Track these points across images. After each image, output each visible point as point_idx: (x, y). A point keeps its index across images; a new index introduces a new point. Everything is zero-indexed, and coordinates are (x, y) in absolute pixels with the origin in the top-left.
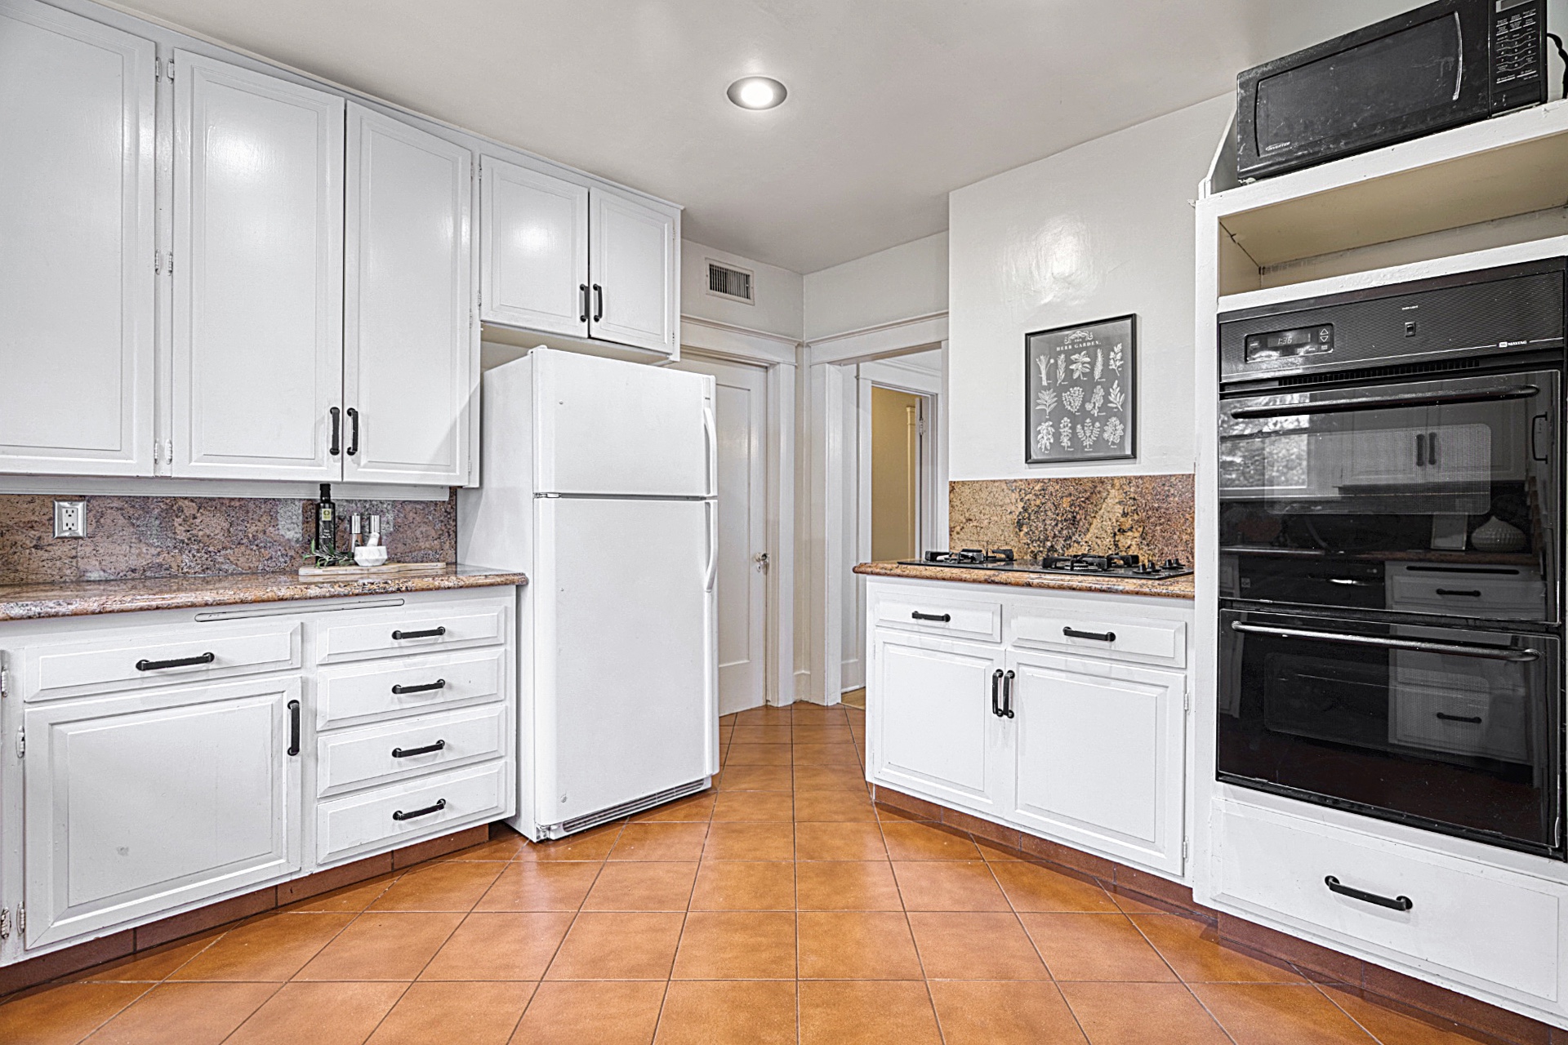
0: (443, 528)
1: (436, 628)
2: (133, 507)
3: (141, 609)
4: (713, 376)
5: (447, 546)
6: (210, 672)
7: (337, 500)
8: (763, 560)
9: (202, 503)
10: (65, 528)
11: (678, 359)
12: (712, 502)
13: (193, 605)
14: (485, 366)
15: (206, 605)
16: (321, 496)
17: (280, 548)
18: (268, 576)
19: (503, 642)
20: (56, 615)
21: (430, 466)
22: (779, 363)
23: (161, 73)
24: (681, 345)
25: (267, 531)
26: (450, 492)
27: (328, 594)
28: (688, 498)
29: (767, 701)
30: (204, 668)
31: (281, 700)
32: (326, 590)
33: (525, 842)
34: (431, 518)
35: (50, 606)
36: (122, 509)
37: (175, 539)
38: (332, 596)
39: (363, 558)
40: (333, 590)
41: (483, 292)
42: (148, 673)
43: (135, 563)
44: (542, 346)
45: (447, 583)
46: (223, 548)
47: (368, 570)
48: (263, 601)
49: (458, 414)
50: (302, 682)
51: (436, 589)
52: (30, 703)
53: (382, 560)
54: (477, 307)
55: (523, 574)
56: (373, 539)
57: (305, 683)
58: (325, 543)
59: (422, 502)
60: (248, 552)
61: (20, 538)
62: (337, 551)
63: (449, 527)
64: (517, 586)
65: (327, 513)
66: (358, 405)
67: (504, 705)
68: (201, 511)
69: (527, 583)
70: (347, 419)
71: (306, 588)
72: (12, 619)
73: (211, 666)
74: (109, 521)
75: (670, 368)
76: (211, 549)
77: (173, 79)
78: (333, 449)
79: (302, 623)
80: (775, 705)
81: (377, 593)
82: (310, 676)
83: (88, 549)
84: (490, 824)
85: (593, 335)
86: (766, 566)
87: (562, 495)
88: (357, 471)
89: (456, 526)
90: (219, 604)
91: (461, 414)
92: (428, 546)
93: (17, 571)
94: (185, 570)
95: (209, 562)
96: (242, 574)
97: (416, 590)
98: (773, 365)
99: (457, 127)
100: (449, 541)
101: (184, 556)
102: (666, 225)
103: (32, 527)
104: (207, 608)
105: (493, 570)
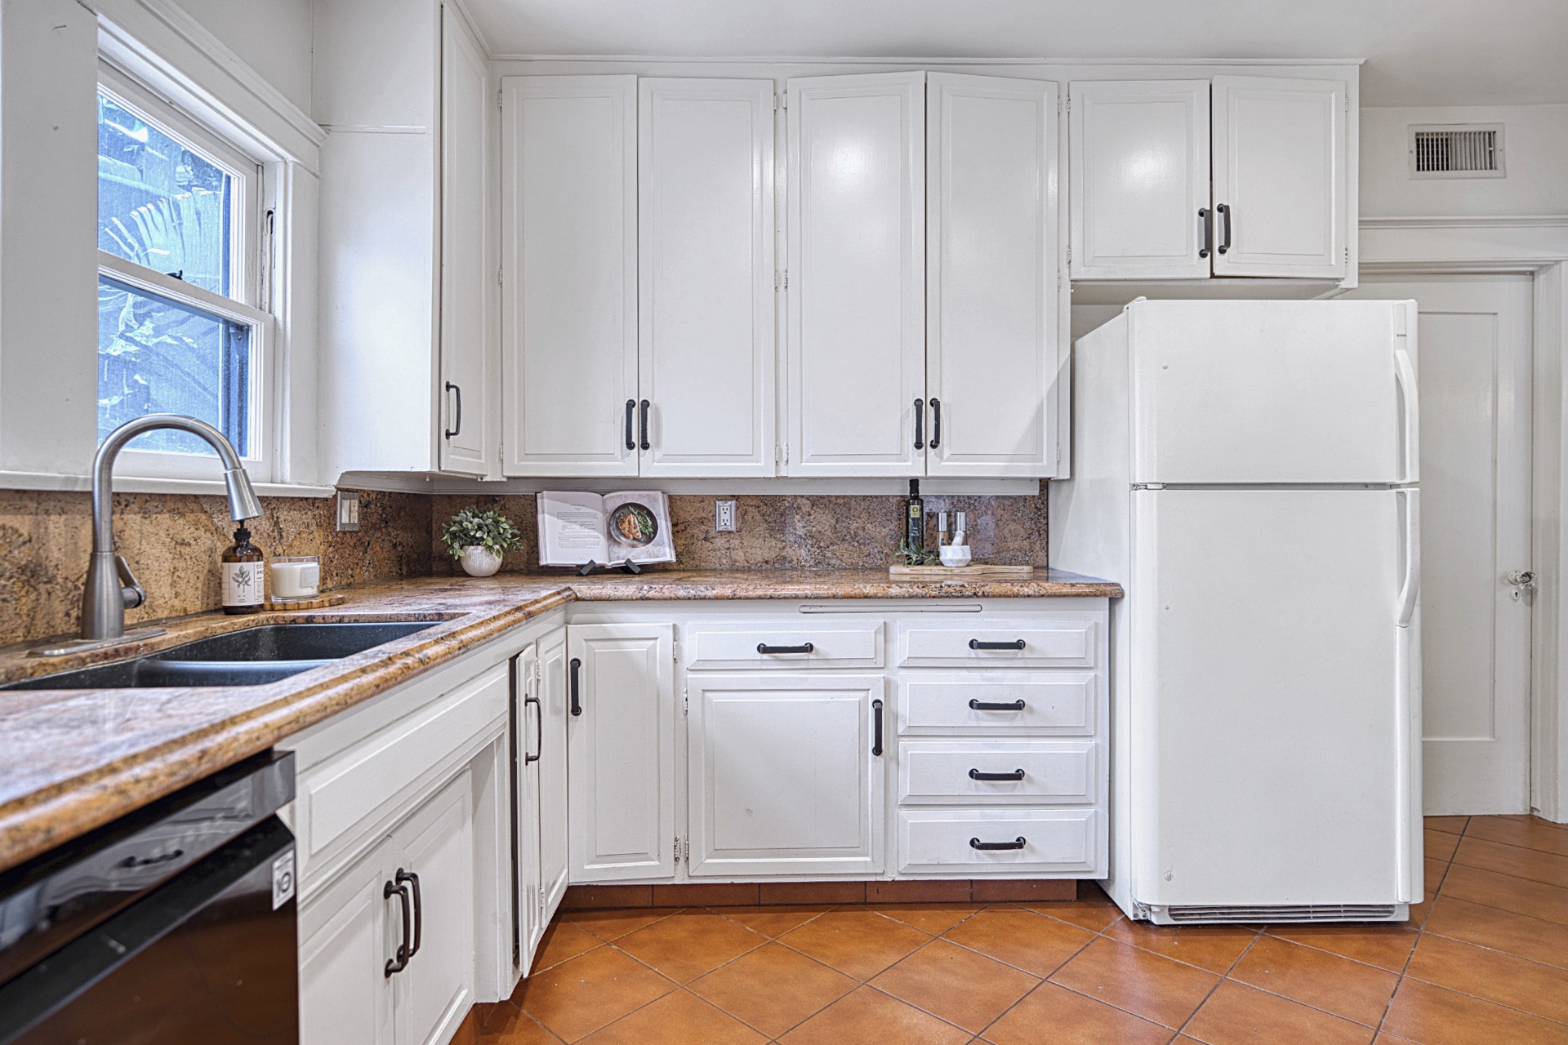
0: (1033, 526)
1: (1015, 641)
2: (766, 505)
3: (760, 598)
4: (1413, 301)
5: (1037, 547)
6: (811, 662)
7: (927, 496)
8: (1523, 582)
9: (816, 501)
10: (723, 524)
11: (1356, 285)
12: (1408, 491)
13: (796, 597)
14: (1076, 335)
15: (806, 597)
16: (911, 493)
17: (876, 544)
18: (866, 572)
19: (1092, 665)
20: (704, 598)
21: (1014, 457)
22: (1558, 262)
23: (778, 107)
24: (1359, 263)
25: (866, 528)
26: (1041, 486)
27: (907, 595)
28: (1366, 486)
29: (1532, 809)
30: (806, 658)
31: (866, 698)
32: (905, 590)
33: (1120, 915)
34: (1019, 515)
35: (702, 591)
36: (758, 507)
37: (795, 534)
38: (911, 597)
39: (948, 558)
40: (911, 590)
41: (1073, 246)
42: (766, 656)
43: (768, 555)
44: (1139, 298)
45: (1026, 590)
46: (831, 544)
47: (952, 570)
48: (851, 597)
49: (1045, 395)
50: (885, 684)
51: (1014, 597)
52: (691, 670)
53: (966, 560)
54: (1066, 265)
55: (1118, 585)
56: (958, 539)
57: (887, 684)
58: (914, 541)
59: (1010, 497)
60: (851, 548)
61: (696, 531)
62: (924, 551)
63: (1039, 525)
64: (1110, 599)
65: (915, 510)
66: (941, 394)
67: (1094, 742)
68: (814, 508)
69: (1123, 596)
70: (930, 411)
71: (888, 587)
72: (679, 599)
73: (811, 656)
74: (750, 518)
75: (1343, 299)
76: (822, 544)
77: (786, 108)
78: (917, 443)
79: (885, 623)
80: (1551, 819)
81: (953, 597)
82: (891, 677)
83: (737, 542)
84: (1079, 881)
85: (1217, 272)
86: (1532, 593)
87: (1166, 486)
88: (941, 465)
89: (1047, 524)
90: (816, 598)
91: (1049, 394)
92: (1017, 546)
93: (694, 559)
94: (803, 563)
95: (820, 557)
96: (845, 569)
97: (993, 596)
98: (1545, 266)
99: (1041, 60)
100: (1039, 542)
101: (802, 550)
102: (1333, 95)
103: (702, 523)
104: (807, 600)
105: (1083, 577)
